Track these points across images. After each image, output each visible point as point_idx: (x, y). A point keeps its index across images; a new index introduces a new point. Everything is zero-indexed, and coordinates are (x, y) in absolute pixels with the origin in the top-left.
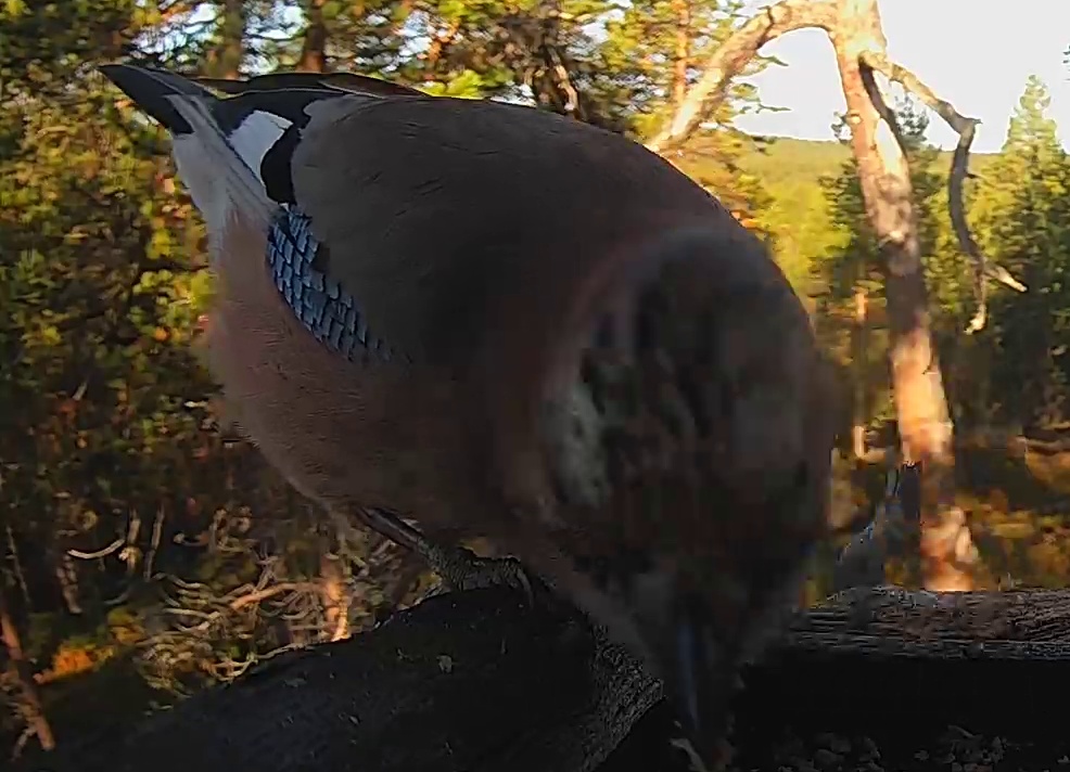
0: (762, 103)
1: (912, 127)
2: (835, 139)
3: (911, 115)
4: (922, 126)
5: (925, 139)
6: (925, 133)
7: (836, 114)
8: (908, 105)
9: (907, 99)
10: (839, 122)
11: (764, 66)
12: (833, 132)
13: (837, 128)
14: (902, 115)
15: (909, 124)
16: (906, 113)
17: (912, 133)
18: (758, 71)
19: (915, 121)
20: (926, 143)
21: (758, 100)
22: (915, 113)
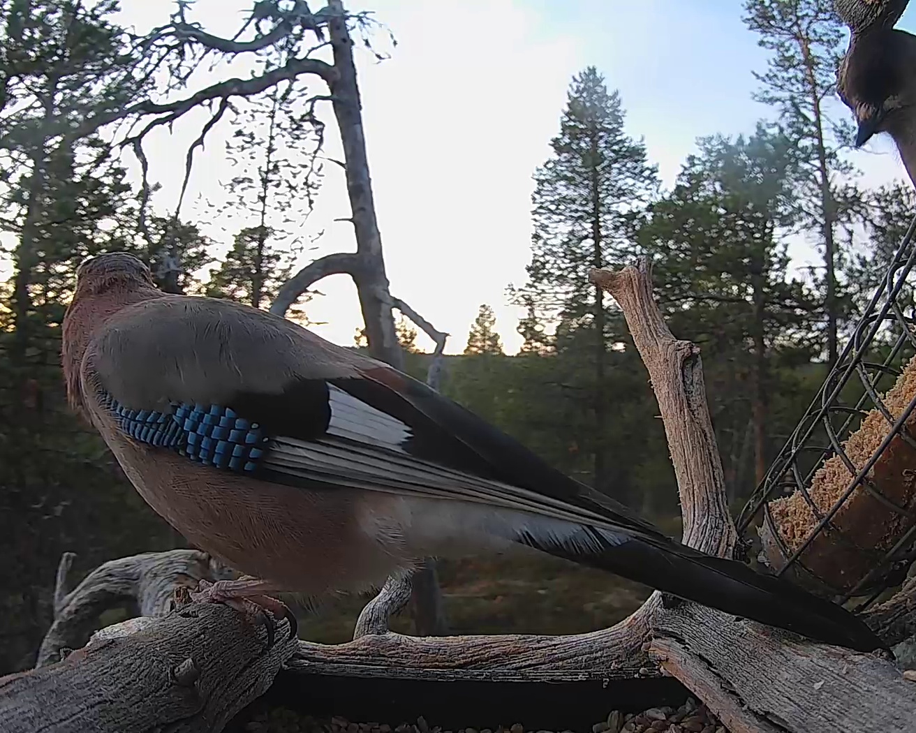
0: (309, 320)
1: (406, 338)
2: (356, 346)
3: (405, 331)
4: (412, 337)
5: (414, 346)
6: (414, 342)
7: (357, 329)
8: (403, 324)
9: (403, 320)
10: (359, 334)
11: (310, 298)
12: (356, 341)
13: (356, 338)
14: (400, 330)
15: (404, 336)
16: (402, 329)
17: (406, 342)
18: (307, 300)
19: (408, 334)
20: (415, 348)
21: (307, 319)
22: (407, 329)
